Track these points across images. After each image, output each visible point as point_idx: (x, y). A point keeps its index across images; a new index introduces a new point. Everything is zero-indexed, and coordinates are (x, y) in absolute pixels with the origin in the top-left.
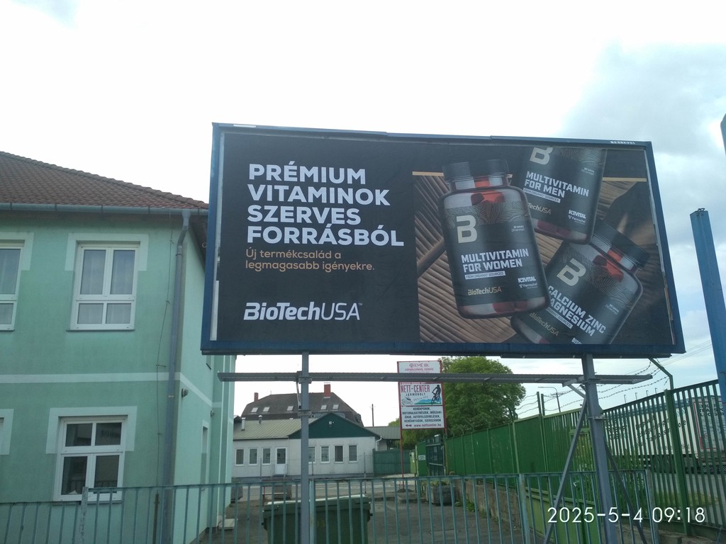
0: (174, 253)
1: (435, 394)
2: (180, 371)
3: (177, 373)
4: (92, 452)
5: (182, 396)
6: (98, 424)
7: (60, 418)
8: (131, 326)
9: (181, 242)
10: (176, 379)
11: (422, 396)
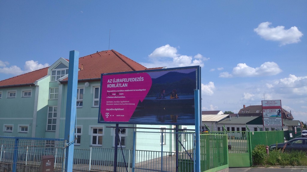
1: (278, 113)
11: (272, 114)
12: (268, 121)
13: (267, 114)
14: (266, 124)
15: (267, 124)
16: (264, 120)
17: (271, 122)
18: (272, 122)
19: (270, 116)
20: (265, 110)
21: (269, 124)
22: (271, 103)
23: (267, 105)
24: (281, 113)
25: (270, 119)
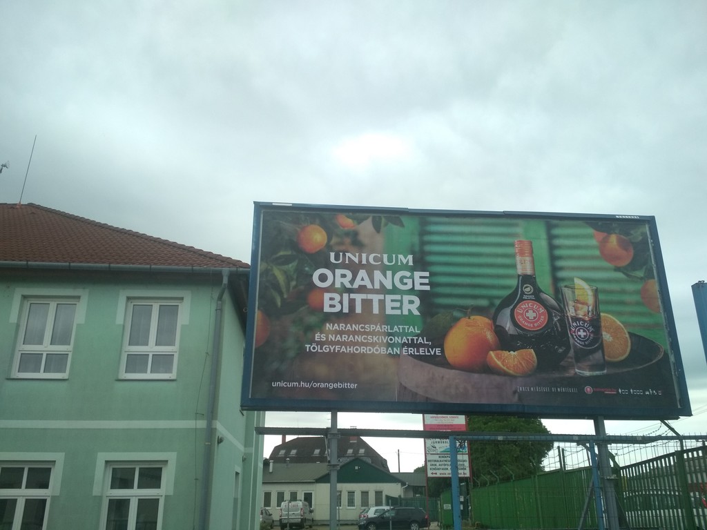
0: (214, 307)
1: (461, 443)
2: (216, 419)
3: (214, 421)
4: (134, 494)
5: (218, 443)
6: (140, 469)
7: (107, 462)
8: (173, 376)
9: (220, 298)
10: (214, 427)
11: (446, 444)
12: (438, 464)
13: (436, 445)
14: (432, 471)
15: (434, 472)
16: (429, 461)
17: (443, 467)
18: (446, 467)
19: (442, 450)
21: (438, 472)
23: (435, 422)
24: (466, 444)
25: (443, 459)
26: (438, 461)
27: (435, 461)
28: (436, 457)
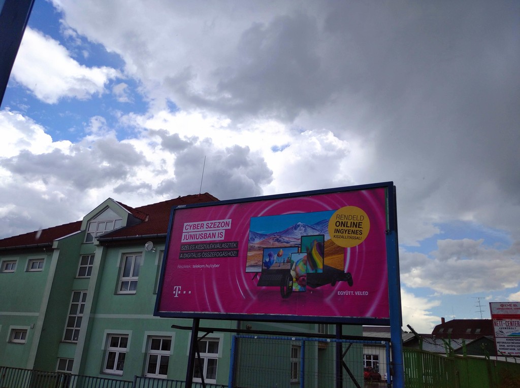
11: (513, 330)
12: (506, 345)
13: (503, 330)
14: (500, 351)
15: (503, 351)
16: (498, 343)
17: (511, 348)
18: (513, 348)
19: (509, 334)
20: (498, 322)
21: (506, 352)
22: (509, 307)
23: (501, 313)
25: (510, 341)
26: (506, 343)
27: (503, 343)
28: (504, 340)
